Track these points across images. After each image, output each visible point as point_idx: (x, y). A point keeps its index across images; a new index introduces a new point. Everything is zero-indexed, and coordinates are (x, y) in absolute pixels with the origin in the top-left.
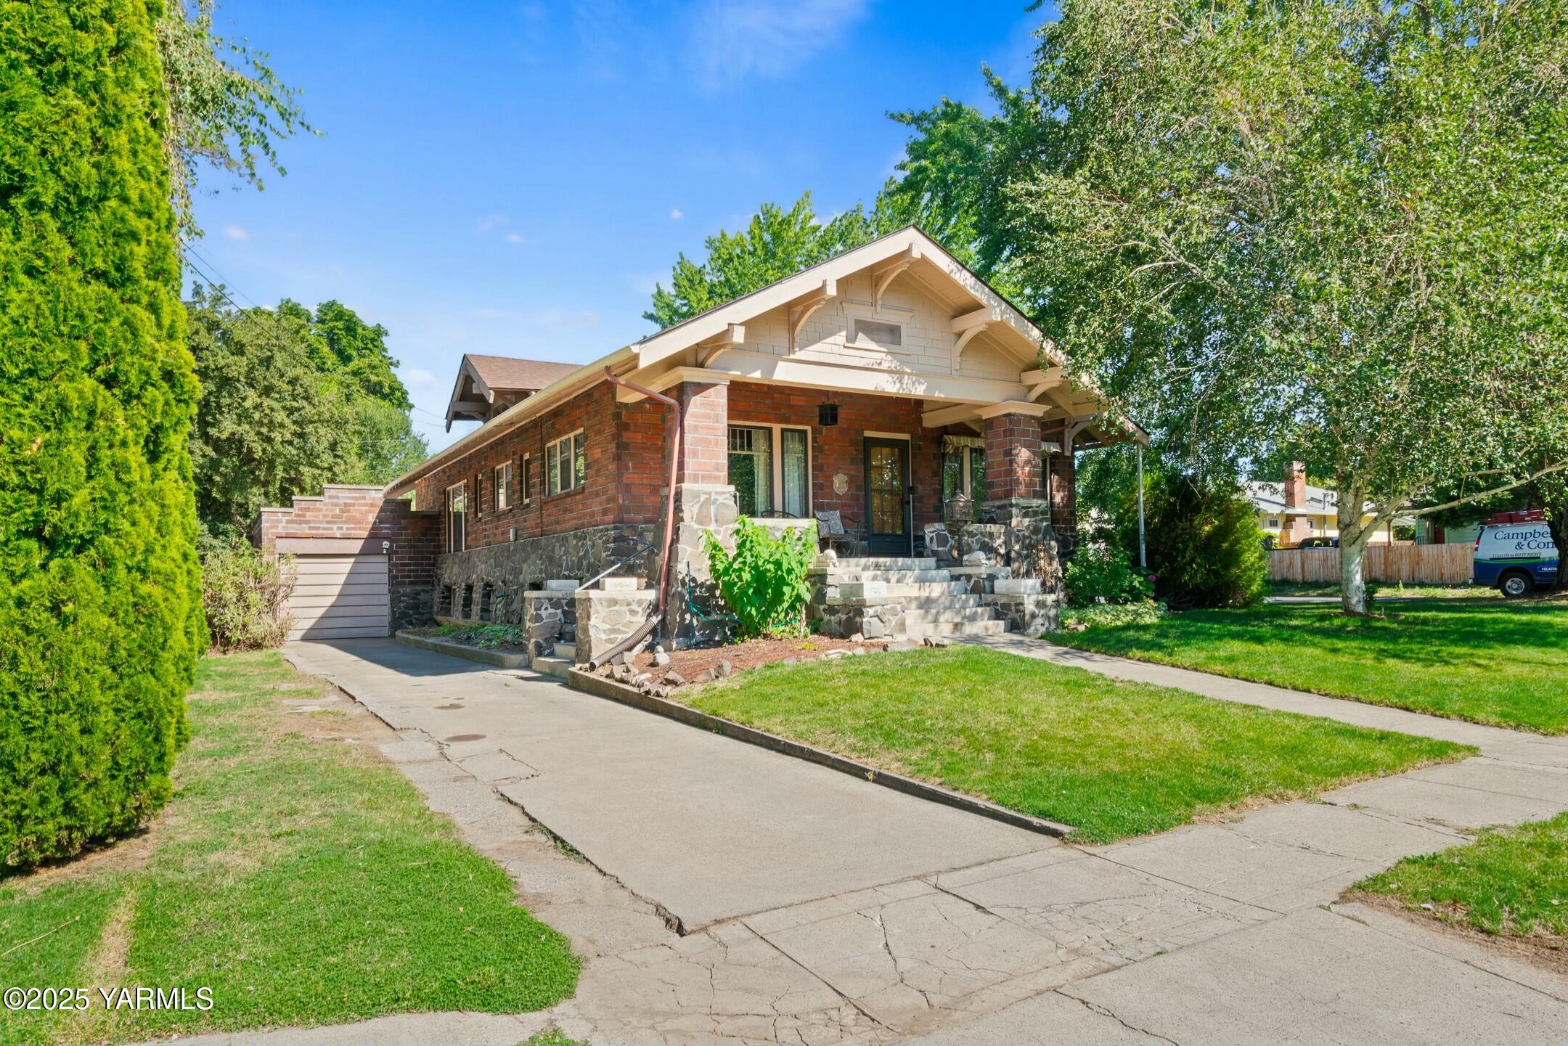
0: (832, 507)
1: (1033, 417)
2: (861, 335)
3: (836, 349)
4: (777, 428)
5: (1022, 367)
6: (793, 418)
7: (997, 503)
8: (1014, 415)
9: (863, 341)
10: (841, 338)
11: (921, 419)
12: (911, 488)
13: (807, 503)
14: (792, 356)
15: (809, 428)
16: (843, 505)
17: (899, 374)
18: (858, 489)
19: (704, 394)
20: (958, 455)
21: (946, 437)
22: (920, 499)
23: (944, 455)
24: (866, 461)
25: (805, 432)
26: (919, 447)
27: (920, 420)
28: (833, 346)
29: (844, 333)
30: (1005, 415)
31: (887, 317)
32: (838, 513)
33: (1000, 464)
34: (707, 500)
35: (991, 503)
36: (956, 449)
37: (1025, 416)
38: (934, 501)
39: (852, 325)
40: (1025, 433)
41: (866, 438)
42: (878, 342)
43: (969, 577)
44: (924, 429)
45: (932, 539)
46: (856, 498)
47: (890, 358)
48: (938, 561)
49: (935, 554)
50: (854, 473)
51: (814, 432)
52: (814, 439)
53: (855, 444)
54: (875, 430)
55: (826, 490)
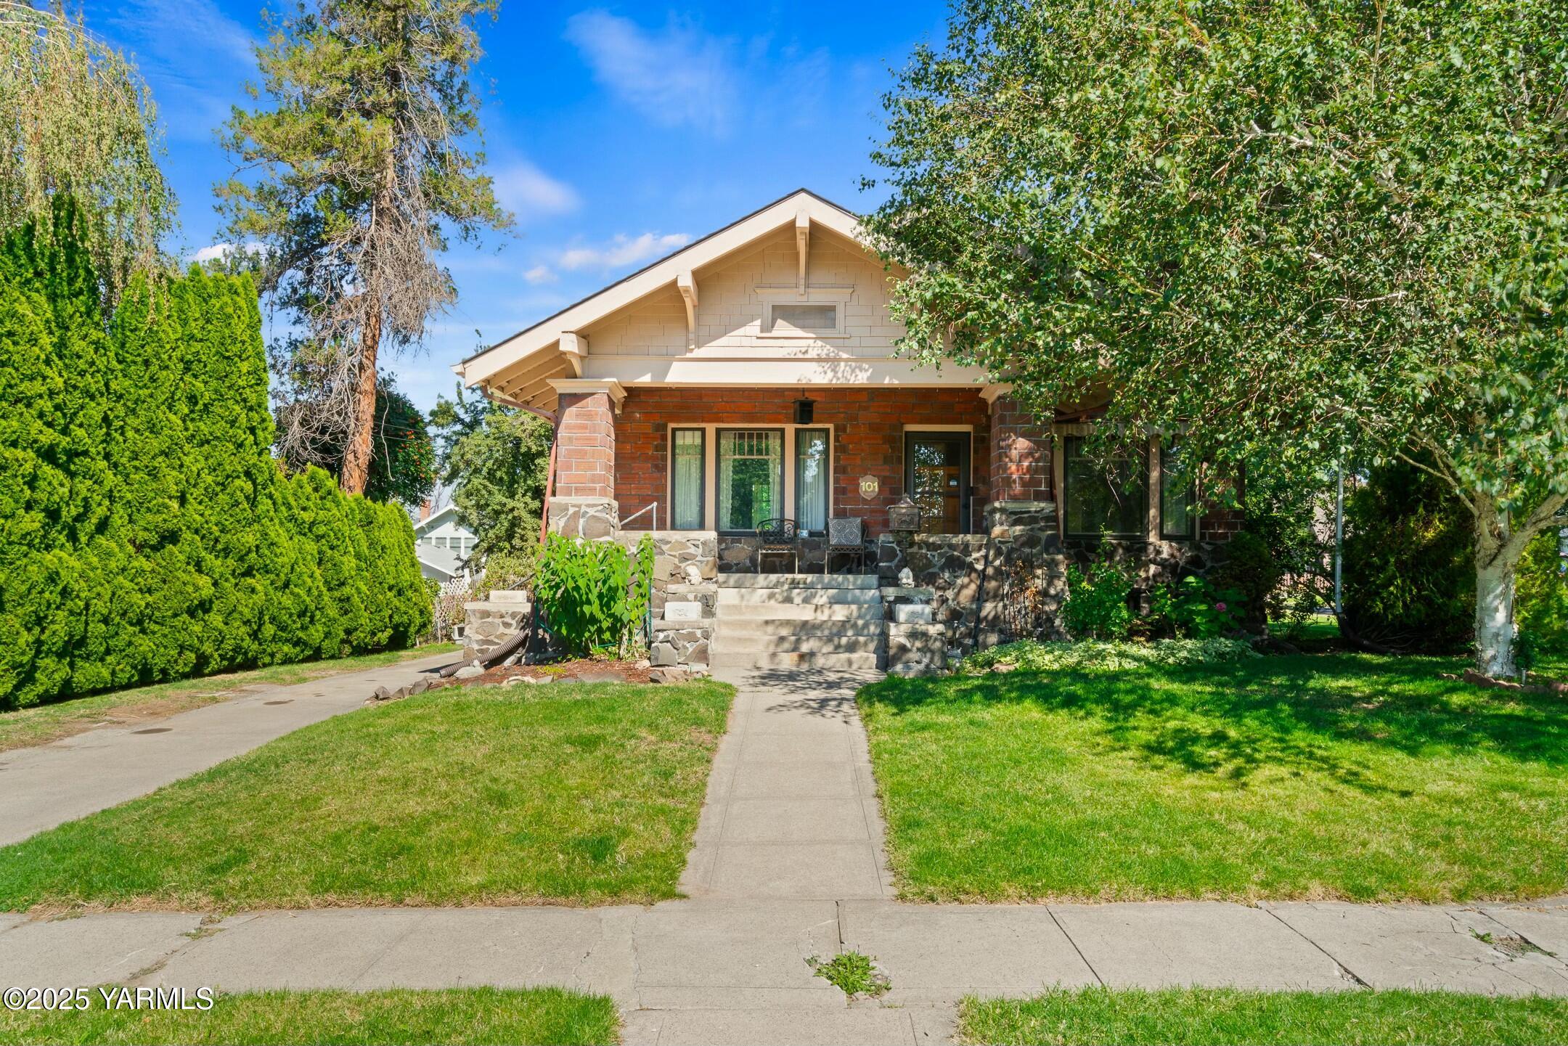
2: (779, 322)
3: (746, 342)
4: (790, 429)
9: (782, 328)
10: (754, 328)
11: (985, 406)
12: (972, 488)
13: (827, 509)
14: (689, 355)
15: (831, 426)
16: (868, 511)
17: (833, 361)
18: (892, 492)
19: (579, 404)
24: (908, 459)
25: (827, 431)
28: (746, 338)
29: (758, 322)
31: (818, 297)
34: (575, 513)
39: (768, 312)
41: (908, 433)
42: (803, 327)
46: (889, 502)
47: (819, 343)
50: (888, 474)
51: (836, 430)
52: (836, 439)
53: (891, 440)
54: (921, 423)
55: (850, 495)
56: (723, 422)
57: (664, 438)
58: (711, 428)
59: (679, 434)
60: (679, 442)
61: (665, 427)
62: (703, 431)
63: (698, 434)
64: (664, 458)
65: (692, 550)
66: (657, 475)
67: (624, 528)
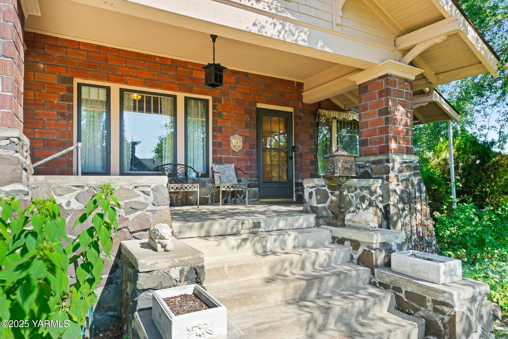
0: (229, 161)
1: (406, 80)
4: (181, 96)
5: (397, 34)
6: (196, 89)
7: (372, 158)
8: (390, 76)
11: (302, 96)
12: (294, 147)
13: (208, 157)
15: (210, 98)
16: (238, 160)
18: (251, 147)
20: (328, 123)
21: (320, 111)
22: (300, 155)
23: (318, 124)
24: (258, 126)
25: (207, 101)
26: (300, 117)
27: (301, 98)
30: (380, 78)
32: (233, 166)
33: (374, 123)
35: (366, 159)
36: (328, 120)
37: (400, 78)
38: (311, 157)
40: (399, 94)
41: (258, 109)
43: (356, 244)
44: (303, 104)
45: (311, 194)
46: (249, 154)
48: (317, 218)
49: (314, 210)
50: (248, 135)
51: (214, 101)
52: (214, 107)
53: (248, 112)
54: (266, 103)
55: (224, 148)
56: (127, 83)
57: (70, 90)
58: (115, 88)
59: (84, 89)
60: (84, 96)
61: (71, 81)
62: (108, 89)
63: (103, 92)
64: (71, 108)
65: (142, 198)
66: (63, 122)
67: (38, 172)
